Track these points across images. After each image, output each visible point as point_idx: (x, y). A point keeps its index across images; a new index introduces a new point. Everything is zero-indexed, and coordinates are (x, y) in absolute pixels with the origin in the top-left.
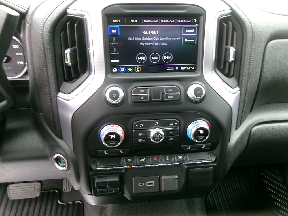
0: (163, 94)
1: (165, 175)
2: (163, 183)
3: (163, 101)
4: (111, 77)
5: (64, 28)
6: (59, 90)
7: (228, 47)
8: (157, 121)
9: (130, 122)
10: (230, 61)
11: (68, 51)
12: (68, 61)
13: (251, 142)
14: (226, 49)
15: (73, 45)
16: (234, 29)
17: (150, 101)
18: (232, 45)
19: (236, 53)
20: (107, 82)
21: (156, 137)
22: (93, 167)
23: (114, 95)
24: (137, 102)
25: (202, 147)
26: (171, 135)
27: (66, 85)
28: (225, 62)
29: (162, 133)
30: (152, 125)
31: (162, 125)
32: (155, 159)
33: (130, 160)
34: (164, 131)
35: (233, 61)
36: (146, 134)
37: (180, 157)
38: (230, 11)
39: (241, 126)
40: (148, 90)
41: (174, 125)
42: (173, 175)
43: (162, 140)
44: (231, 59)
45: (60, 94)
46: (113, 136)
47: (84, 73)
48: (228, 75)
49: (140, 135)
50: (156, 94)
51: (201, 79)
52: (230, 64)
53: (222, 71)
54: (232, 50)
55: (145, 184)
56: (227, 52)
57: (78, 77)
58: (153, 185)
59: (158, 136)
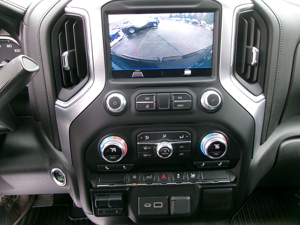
0: (171, 101)
1: (175, 196)
2: (172, 205)
3: (171, 110)
4: (112, 82)
5: (62, 29)
6: (56, 97)
7: (249, 47)
8: (164, 134)
9: (135, 132)
10: (252, 63)
11: (66, 54)
12: (66, 65)
13: (279, 159)
14: (247, 49)
15: (72, 47)
16: (257, 26)
17: (157, 110)
18: (255, 45)
19: (260, 55)
20: (107, 88)
21: (163, 152)
23: (115, 103)
24: (142, 111)
25: (219, 165)
26: (182, 149)
27: (65, 92)
28: (247, 64)
29: (170, 147)
30: (159, 138)
31: (170, 138)
32: (164, 177)
33: (135, 177)
34: (172, 145)
35: (256, 64)
36: (152, 148)
37: (193, 176)
38: (252, 5)
39: (267, 141)
40: (154, 97)
41: (185, 139)
42: (185, 196)
43: (169, 156)
44: (254, 61)
45: (58, 102)
46: (114, 149)
47: (84, 78)
48: (250, 81)
49: (145, 149)
50: (163, 102)
51: (217, 85)
52: (253, 67)
53: (243, 76)
54: (255, 50)
55: (152, 205)
56: (249, 53)
57: (77, 83)
58: (162, 206)
59: (165, 151)
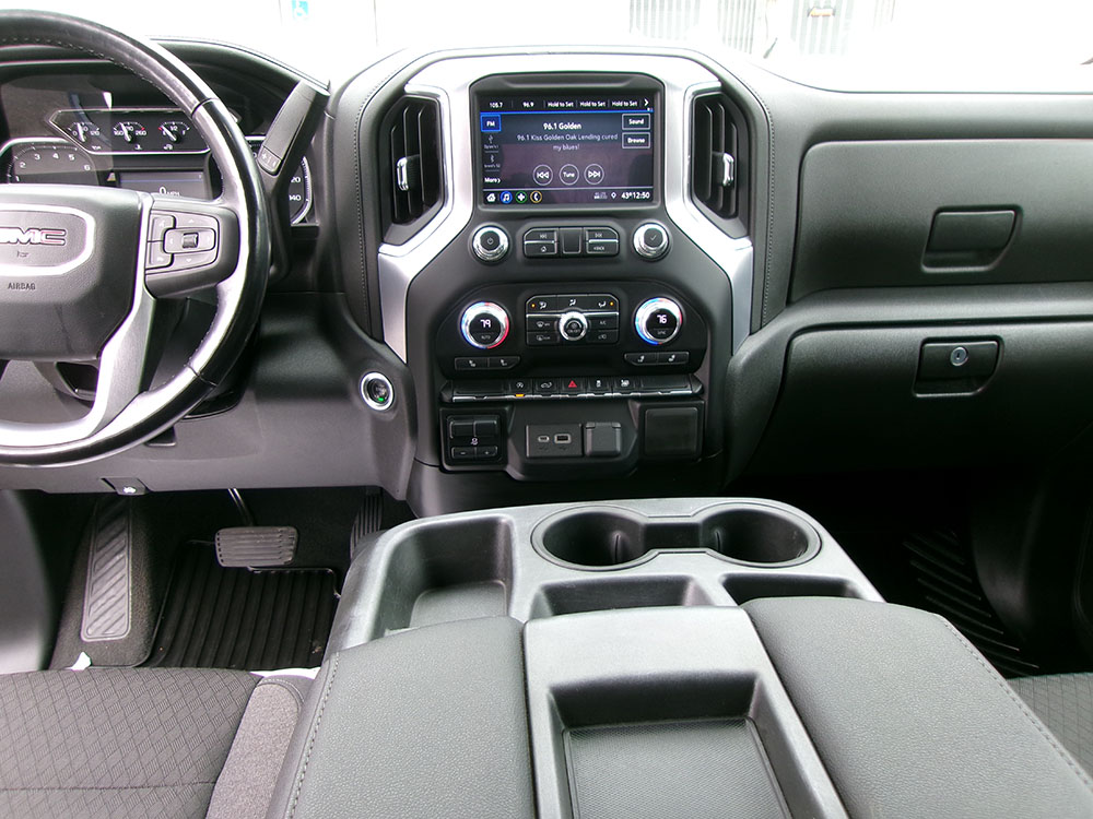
0: (584, 241)
1: (594, 421)
2: (589, 435)
3: (584, 256)
4: (482, 208)
5: (398, 121)
6: (382, 241)
7: (719, 154)
8: (572, 298)
9: (521, 299)
10: (725, 182)
11: (403, 162)
12: (404, 181)
13: (791, 368)
14: (714, 158)
15: (413, 151)
16: (730, 120)
17: (560, 256)
18: (729, 151)
19: (738, 168)
20: (476, 218)
21: (570, 327)
22: (446, 397)
23: (490, 241)
24: (534, 258)
25: (670, 360)
26: (603, 328)
27: (398, 230)
28: (717, 183)
29: (584, 322)
30: (564, 306)
31: (582, 306)
32: (572, 384)
33: (520, 385)
34: (587, 318)
35: (731, 183)
36: (552, 325)
37: (625, 383)
38: (719, 85)
39: (764, 329)
40: (555, 234)
41: (608, 308)
42: (611, 421)
43: (583, 334)
44: (727, 177)
45: (385, 248)
46: (486, 323)
47: (431, 205)
48: (724, 213)
49: (540, 326)
50: (571, 242)
51: (662, 214)
52: (728, 189)
53: (711, 204)
54: (727, 158)
55: (552, 439)
56: (718, 165)
57: (419, 214)
58: (569, 441)
59: (574, 326)
